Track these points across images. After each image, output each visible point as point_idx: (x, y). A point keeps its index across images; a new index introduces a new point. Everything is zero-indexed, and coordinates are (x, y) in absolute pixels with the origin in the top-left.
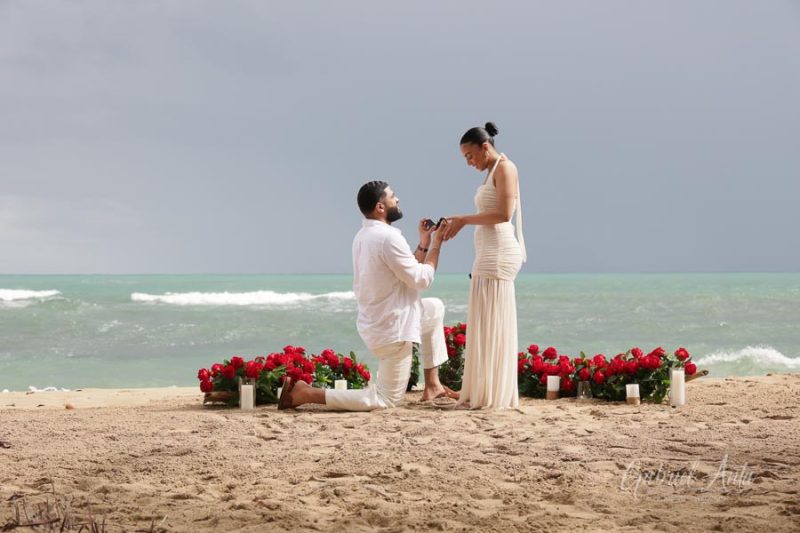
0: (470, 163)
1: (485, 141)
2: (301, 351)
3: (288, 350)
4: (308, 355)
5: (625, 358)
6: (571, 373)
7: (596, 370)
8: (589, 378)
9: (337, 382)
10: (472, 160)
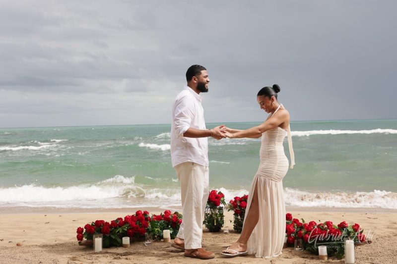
0: (262, 108)
1: (272, 95)
2: (146, 213)
3: (138, 213)
4: (150, 215)
5: (323, 227)
6: (293, 233)
7: (306, 233)
8: (302, 238)
9: (164, 231)
10: (264, 106)
